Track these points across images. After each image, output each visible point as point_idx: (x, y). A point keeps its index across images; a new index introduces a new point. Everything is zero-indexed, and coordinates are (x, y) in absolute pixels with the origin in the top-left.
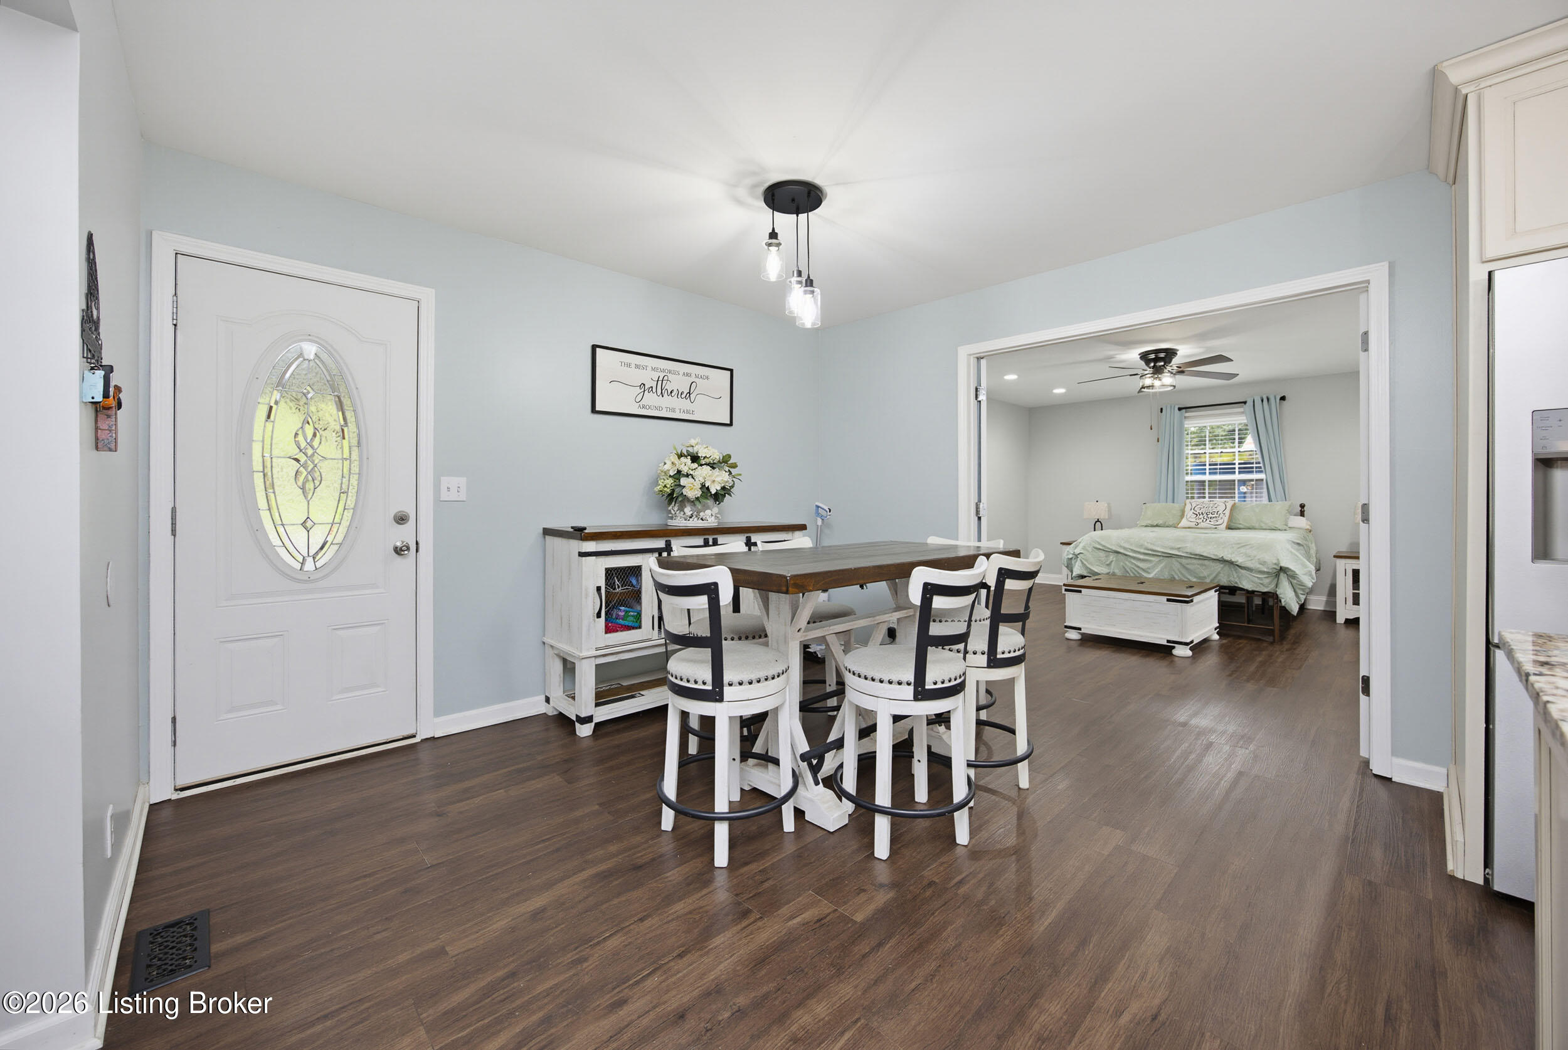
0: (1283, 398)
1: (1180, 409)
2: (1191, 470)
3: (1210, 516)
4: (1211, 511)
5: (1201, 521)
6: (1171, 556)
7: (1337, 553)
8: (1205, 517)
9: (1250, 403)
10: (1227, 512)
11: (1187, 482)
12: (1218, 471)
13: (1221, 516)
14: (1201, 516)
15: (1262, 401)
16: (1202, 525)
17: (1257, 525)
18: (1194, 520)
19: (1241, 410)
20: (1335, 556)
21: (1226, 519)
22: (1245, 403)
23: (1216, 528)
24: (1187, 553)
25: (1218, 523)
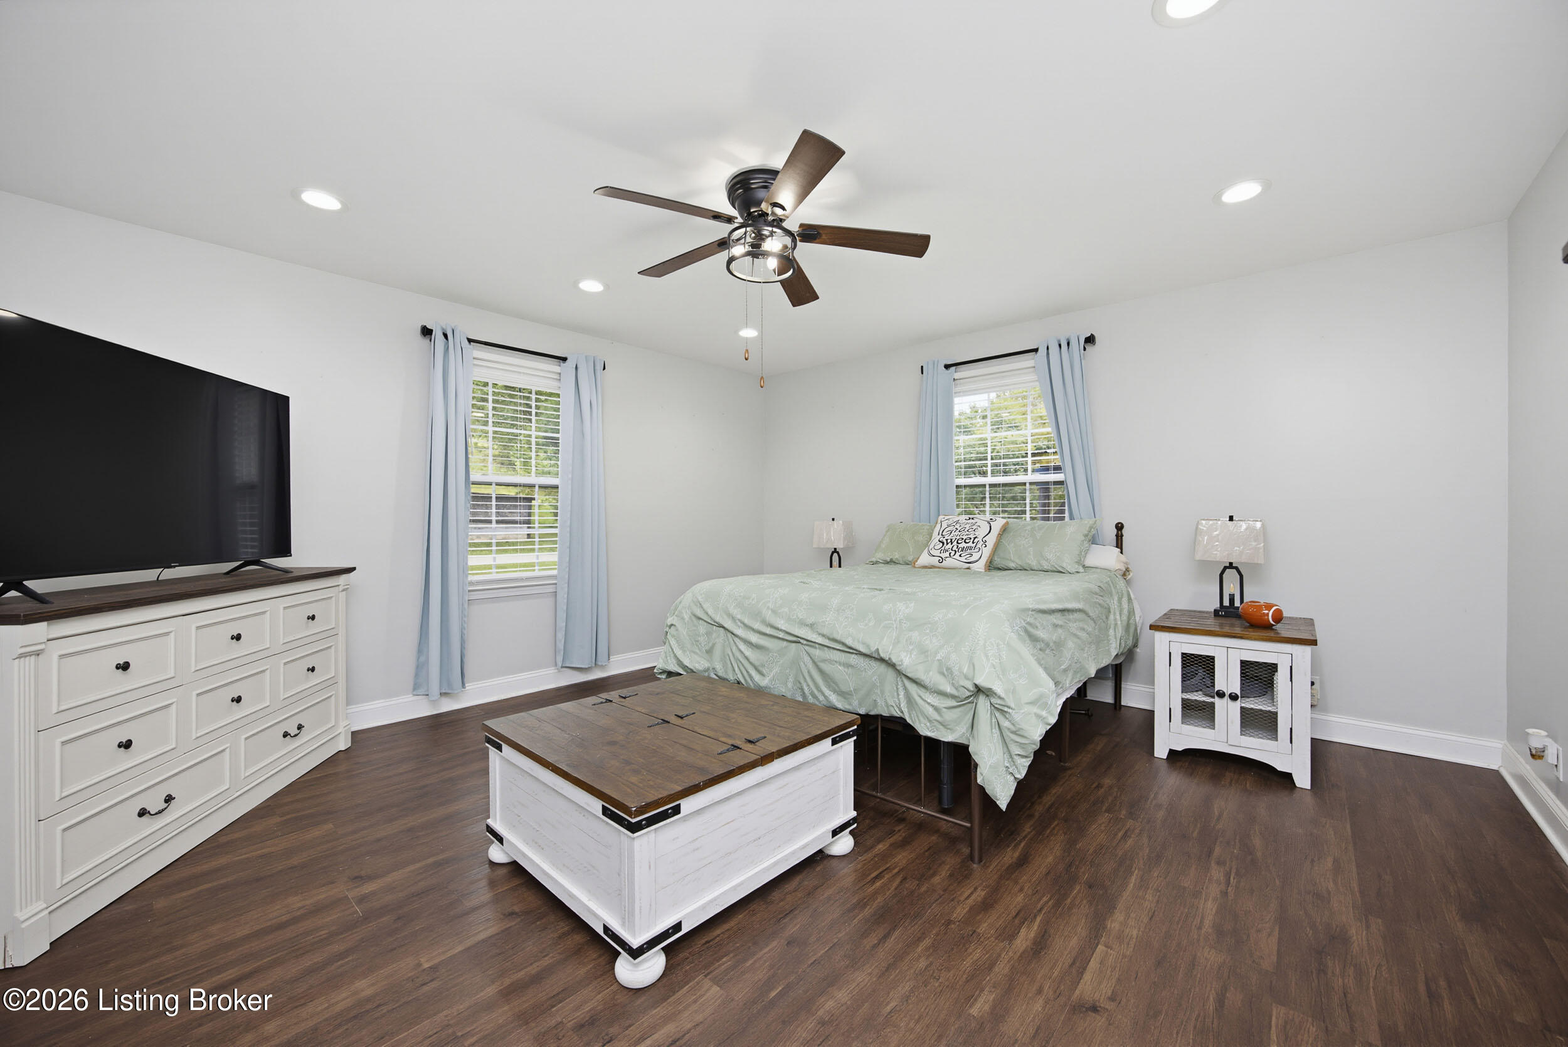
0: (1090, 340)
1: (947, 367)
2: (966, 468)
3: (963, 545)
4: (964, 537)
5: (947, 554)
6: (797, 640)
7: (1166, 616)
8: (955, 548)
9: (1042, 351)
10: (991, 540)
11: (957, 487)
12: (1002, 468)
13: (979, 546)
14: (949, 546)
15: (1060, 346)
16: (949, 562)
17: (1034, 564)
18: (937, 553)
19: (1031, 363)
20: (1152, 627)
21: (987, 552)
22: (1036, 350)
23: (969, 568)
24: (823, 636)
25: (972, 559)
